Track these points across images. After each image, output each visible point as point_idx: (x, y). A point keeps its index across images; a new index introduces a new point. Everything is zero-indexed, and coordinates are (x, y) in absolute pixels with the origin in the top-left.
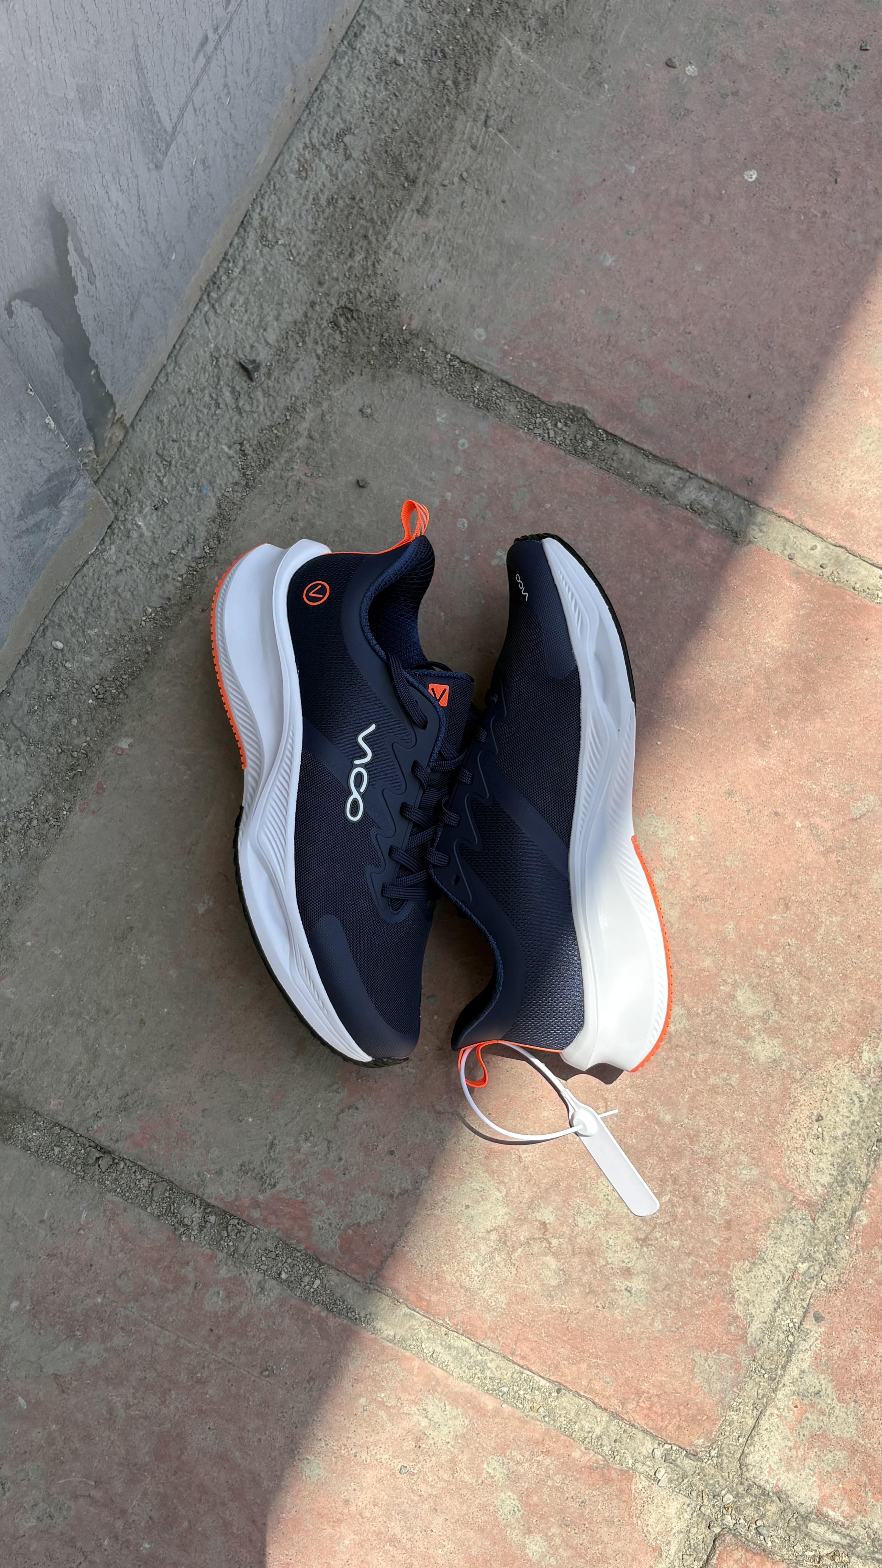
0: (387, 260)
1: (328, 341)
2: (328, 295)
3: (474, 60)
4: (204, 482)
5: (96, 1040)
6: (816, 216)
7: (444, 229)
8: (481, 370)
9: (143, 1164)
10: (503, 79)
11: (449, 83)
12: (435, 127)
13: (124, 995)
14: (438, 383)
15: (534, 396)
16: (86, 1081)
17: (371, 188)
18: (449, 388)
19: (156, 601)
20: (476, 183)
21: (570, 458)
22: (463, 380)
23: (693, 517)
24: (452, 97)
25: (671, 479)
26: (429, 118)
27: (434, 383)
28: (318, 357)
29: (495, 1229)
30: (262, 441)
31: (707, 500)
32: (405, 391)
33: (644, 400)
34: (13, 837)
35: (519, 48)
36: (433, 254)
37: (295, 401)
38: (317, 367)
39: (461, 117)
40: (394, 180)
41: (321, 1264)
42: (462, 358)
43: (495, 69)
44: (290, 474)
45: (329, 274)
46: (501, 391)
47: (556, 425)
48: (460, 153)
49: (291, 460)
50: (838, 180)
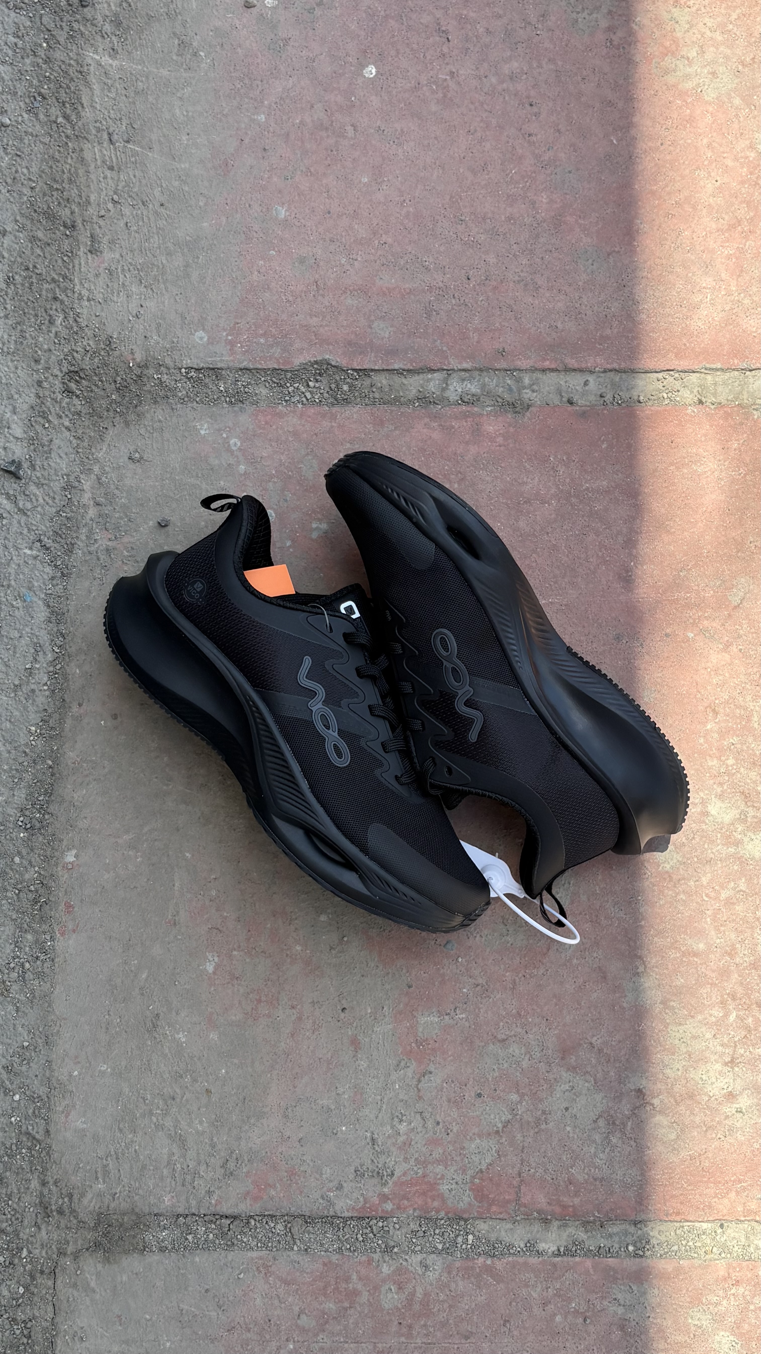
0: (84, 309)
1: (69, 410)
2: (49, 368)
3: (72, 88)
4: (23, 590)
5: (175, 1127)
6: (446, 80)
7: (122, 257)
8: (218, 369)
9: (271, 1213)
10: (106, 92)
11: (60, 120)
12: (68, 167)
13: (181, 1077)
14: (186, 399)
15: (276, 369)
16: (185, 1167)
17: (39, 251)
18: (198, 399)
19: (34, 717)
20: (129, 200)
21: (334, 409)
22: (206, 386)
23: (469, 409)
24: (69, 132)
25: (433, 383)
26: (58, 162)
27: (182, 401)
28: (68, 429)
29: (600, 1116)
30: (57, 528)
31: (473, 388)
32: (160, 421)
33: (376, 324)
34: (15, 987)
35: (107, 58)
36: (123, 284)
37: (68, 479)
38: (72, 438)
39: (87, 146)
40: (54, 233)
41: (466, 1221)
42: (195, 366)
43: (95, 87)
44: (96, 546)
45: (40, 349)
46: (245, 379)
47: (308, 386)
48: (101, 179)
49: (91, 531)
50: (450, 38)
